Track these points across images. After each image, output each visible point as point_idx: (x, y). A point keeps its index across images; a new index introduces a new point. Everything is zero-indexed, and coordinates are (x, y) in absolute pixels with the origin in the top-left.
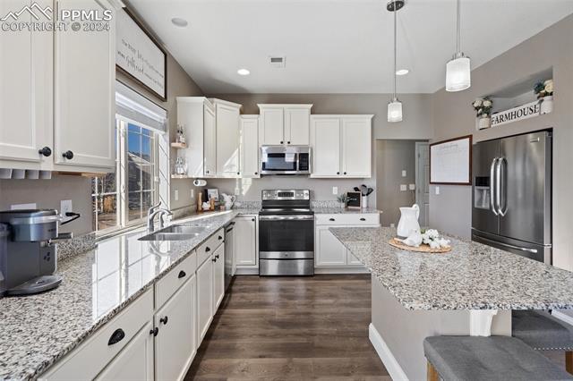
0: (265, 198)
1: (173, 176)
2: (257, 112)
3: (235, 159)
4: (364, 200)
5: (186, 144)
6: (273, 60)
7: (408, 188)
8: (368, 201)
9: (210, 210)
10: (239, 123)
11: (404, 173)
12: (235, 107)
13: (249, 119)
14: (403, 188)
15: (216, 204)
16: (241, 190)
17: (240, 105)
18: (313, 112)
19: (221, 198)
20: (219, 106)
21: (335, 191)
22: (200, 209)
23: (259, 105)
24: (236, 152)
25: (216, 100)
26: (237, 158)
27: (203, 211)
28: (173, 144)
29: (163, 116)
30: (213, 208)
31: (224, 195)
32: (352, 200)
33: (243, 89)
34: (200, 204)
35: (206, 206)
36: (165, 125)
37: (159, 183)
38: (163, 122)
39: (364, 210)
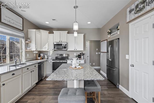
0: (56, 56)
1: (26, 50)
2: (53, 33)
3: (47, 46)
4: (82, 57)
5: (31, 42)
6: (53, 20)
7: (98, 53)
8: (83, 57)
9: (40, 59)
10: (48, 36)
11: (97, 49)
12: (47, 32)
13: (51, 35)
14: (97, 53)
15: (42, 58)
16: (50, 54)
17: (48, 31)
18: (68, 33)
19: (44, 56)
20: (42, 31)
21: (75, 54)
22: (37, 59)
23: (53, 31)
24: (47, 44)
25: (41, 30)
26: (47, 45)
27: (38, 59)
28: (26, 42)
29: (23, 34)
30: (41, 59)
31: (45, 55)
32: (79, 57)
33: (49, 27)
34: (37, 58)
35: (39, 58)
36: (24, 37)
37: (22, 52)
38: (23, 36)
39: (82, 59)
